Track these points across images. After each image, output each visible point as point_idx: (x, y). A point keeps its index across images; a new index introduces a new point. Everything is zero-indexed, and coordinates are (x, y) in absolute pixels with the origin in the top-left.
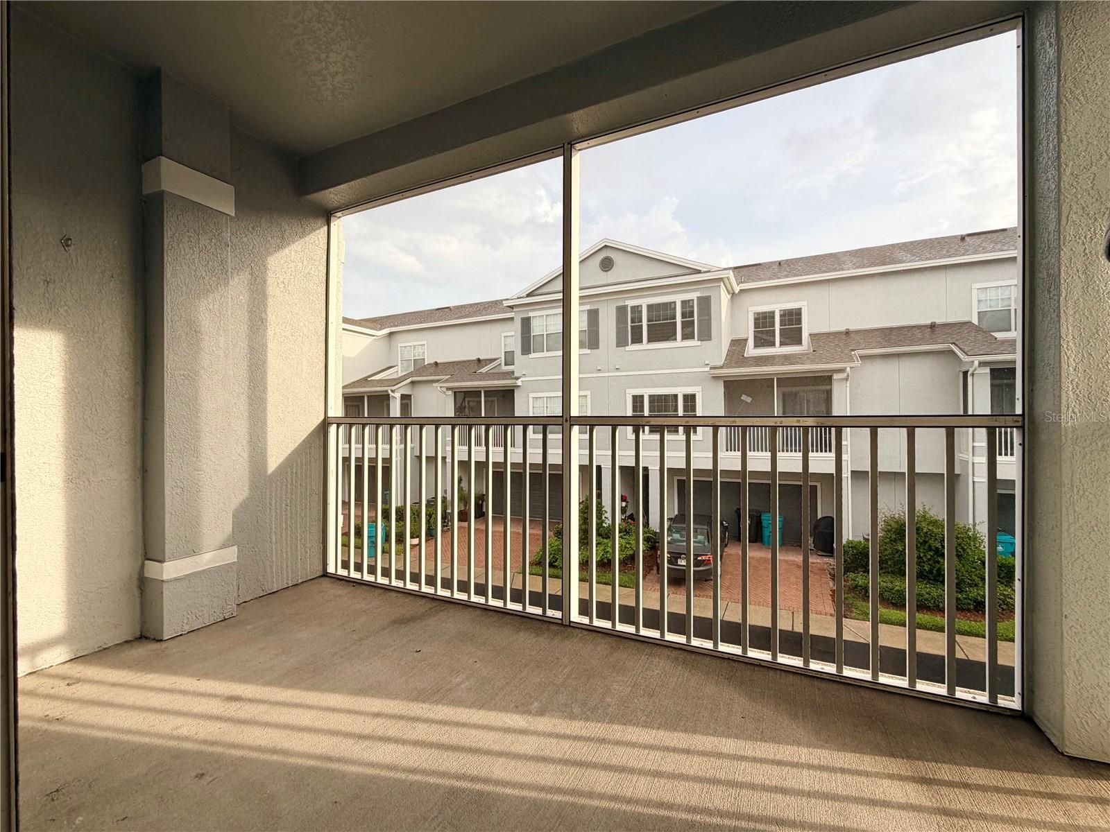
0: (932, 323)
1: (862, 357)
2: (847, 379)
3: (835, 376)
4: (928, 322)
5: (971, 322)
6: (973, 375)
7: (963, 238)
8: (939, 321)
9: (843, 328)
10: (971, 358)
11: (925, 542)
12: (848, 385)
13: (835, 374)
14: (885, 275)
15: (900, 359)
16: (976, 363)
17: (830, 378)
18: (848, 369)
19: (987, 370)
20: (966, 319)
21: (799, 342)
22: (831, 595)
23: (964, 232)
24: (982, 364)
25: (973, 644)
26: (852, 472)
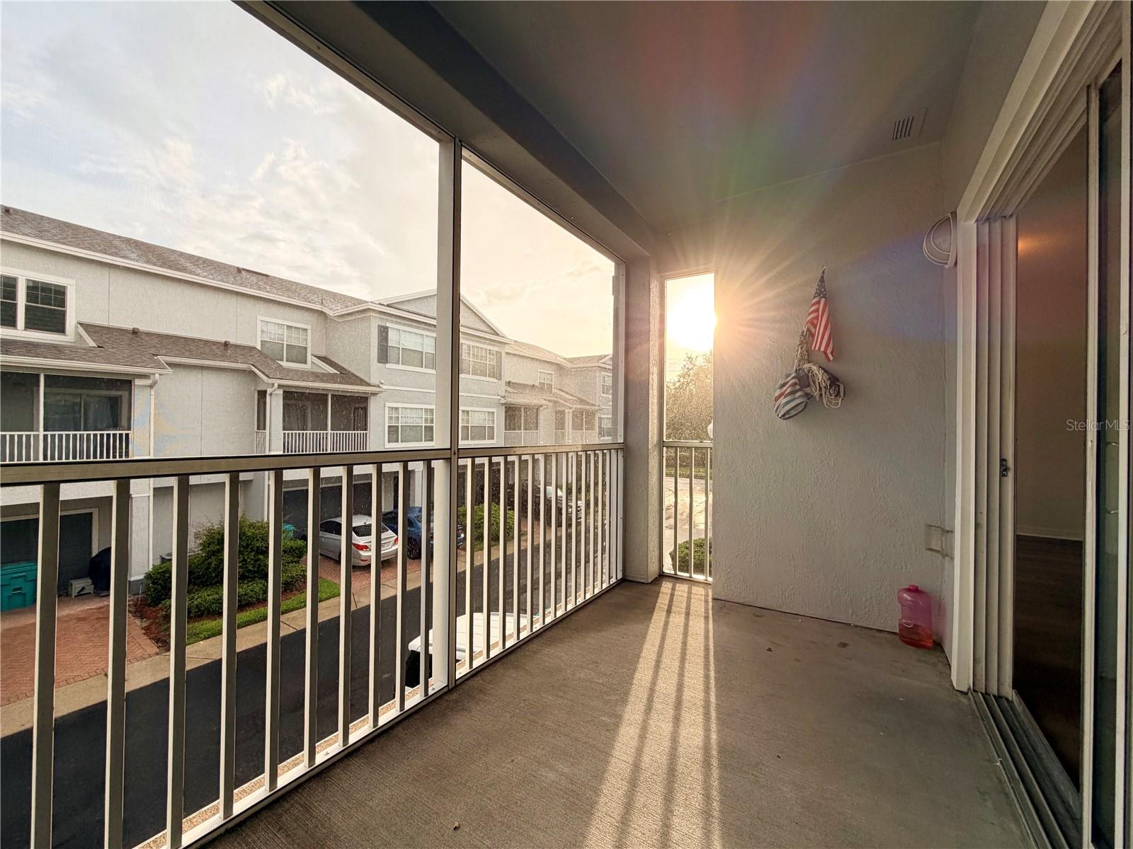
0: (226, 342)
1: (171, 365)
2: (151, 387)
3: (137, 382)
4: (223, 340)
5: (255, 348)
6: (271, 394)
7: (239, 270)
8: (232, 341)
9: (129, 326)
10: (271, 381)
11: (248, 545)
12: (153, 393)
13: (136, 380)
14: (193, 285)
15: (204, 371)
16: (276, 385)
17: (130, 382)
18: (157, 376)
19: (281, 392)
20: (252, 344)
21: (61, 329)
22: (145, 634)
23: (241, 266)
24: (280, 386)
25: (293, 618)
26: (155, 489)
